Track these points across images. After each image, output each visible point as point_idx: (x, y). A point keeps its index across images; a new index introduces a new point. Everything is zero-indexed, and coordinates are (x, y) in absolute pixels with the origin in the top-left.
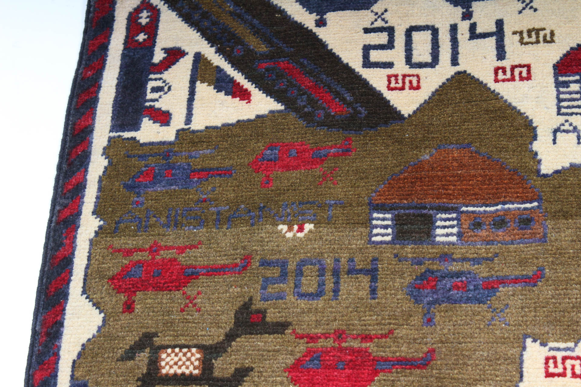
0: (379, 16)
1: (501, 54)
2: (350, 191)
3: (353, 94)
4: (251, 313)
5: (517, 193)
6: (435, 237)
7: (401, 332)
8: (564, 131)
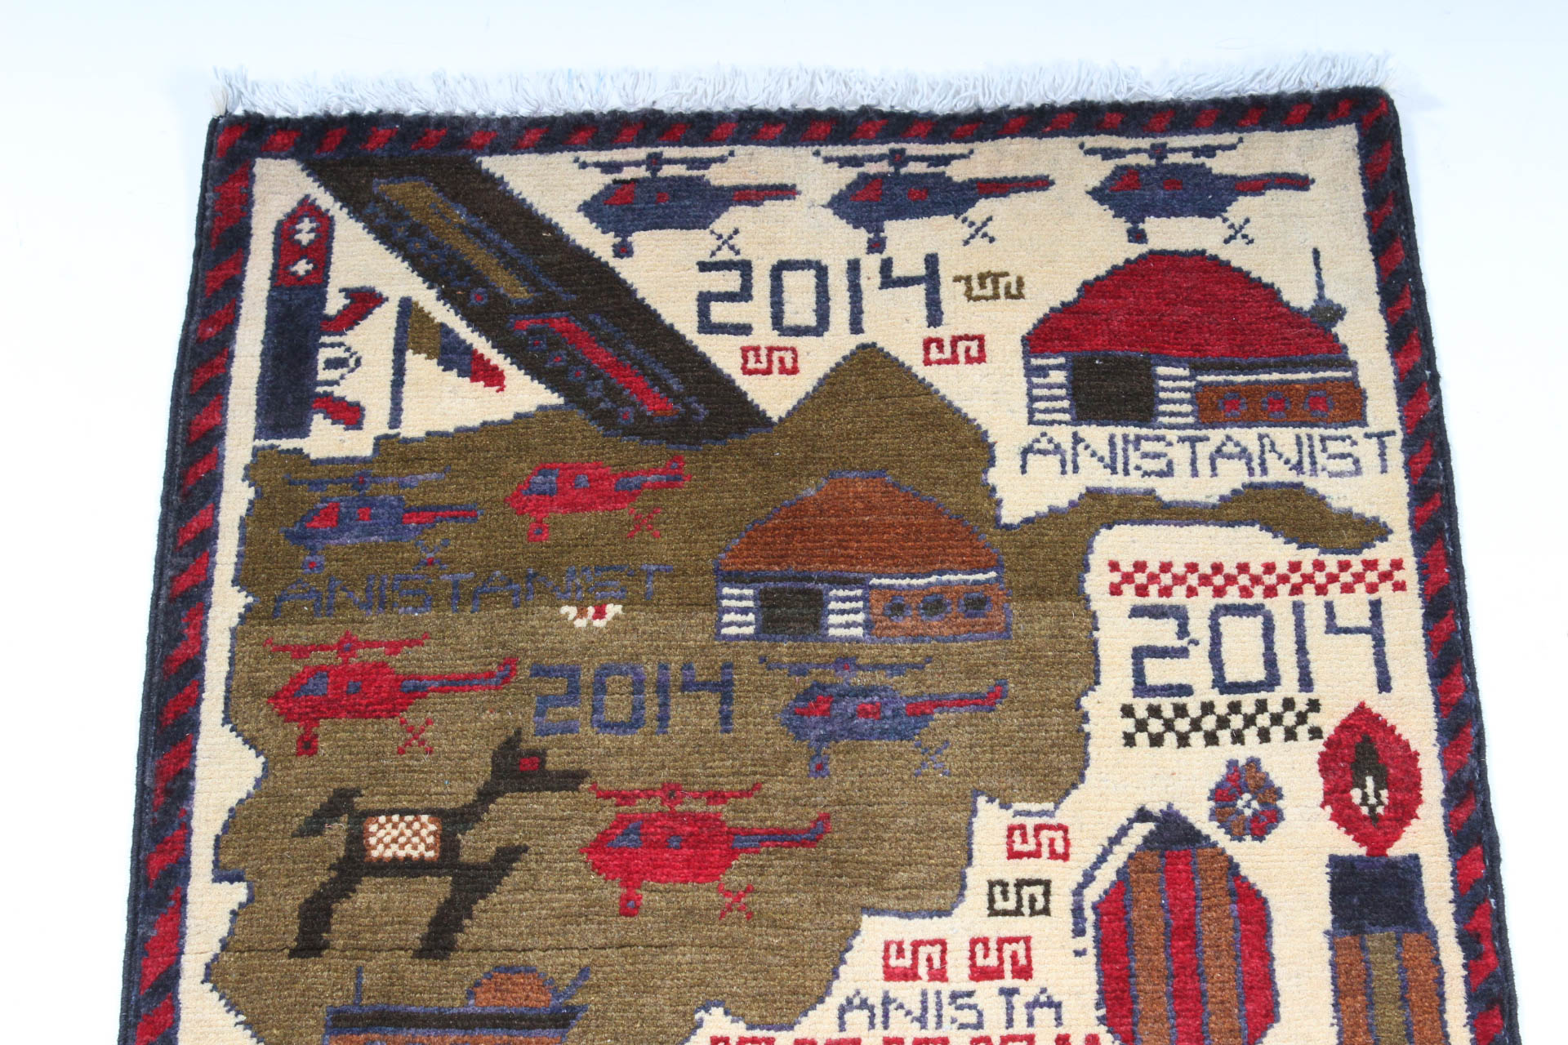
0: (725, 241)
1: (935, 316)
2: (682, 549)
3: (684, 381)
4: (520, 755)
5: (963, 555)
6: (827, 629)
7: (774, 787)
8: (1040, 452)
